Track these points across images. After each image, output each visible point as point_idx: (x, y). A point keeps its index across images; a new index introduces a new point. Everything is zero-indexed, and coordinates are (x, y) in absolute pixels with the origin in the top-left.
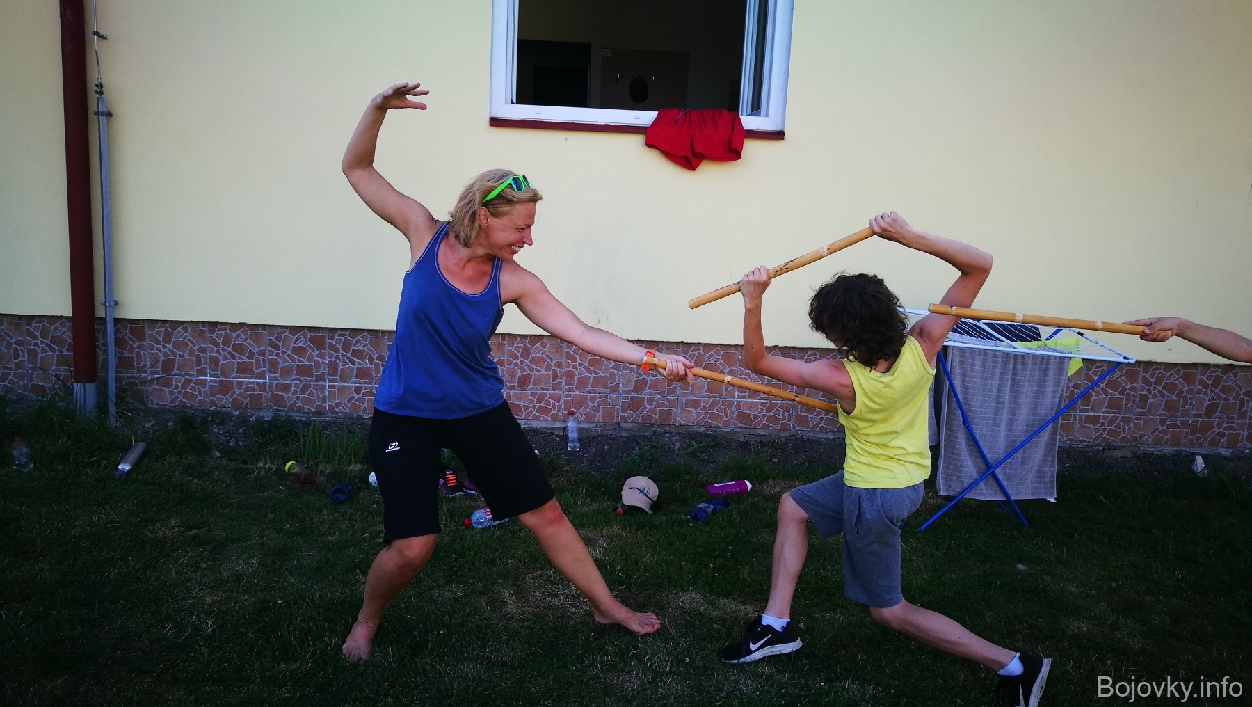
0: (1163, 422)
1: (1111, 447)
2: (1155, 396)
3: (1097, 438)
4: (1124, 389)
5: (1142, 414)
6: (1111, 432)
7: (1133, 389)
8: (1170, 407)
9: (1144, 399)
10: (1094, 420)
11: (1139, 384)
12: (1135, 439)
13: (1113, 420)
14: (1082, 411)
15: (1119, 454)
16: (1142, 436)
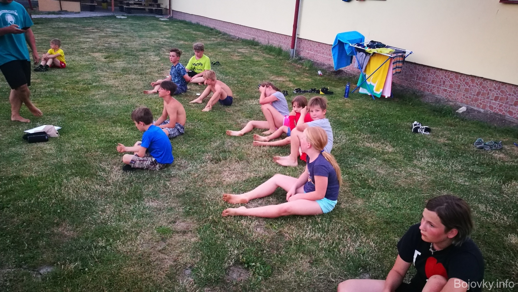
0: (464, 95)
1: (449, 101)
2: (462, 86)
3: (445, 97)
4: (454, 82)
5: (458, 91)
6: (449, 95)
7: (457, 82)
8: (467, 90)
9: (459, 86)
10: (445, 90)
11: (458, 81)
12: (455, 99)
13: (450, 92)
14: (443, 87)
15: (451, 103)
16: (458, 99)
